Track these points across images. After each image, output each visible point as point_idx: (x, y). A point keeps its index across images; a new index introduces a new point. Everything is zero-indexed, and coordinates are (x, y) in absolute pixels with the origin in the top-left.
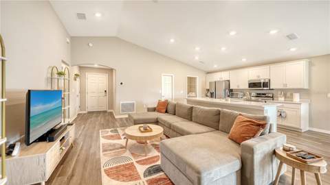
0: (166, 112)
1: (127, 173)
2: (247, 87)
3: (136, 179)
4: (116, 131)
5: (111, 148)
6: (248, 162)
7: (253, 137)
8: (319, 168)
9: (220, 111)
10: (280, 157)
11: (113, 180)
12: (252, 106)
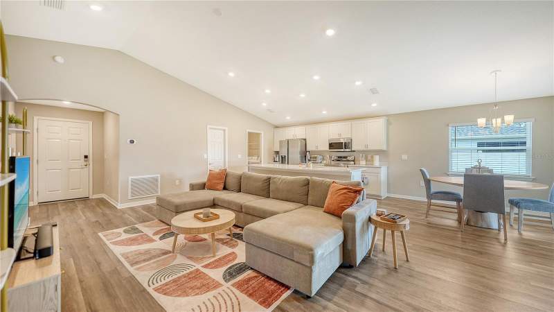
0: (225, 188)
1: (198, 283)
2: (327, 148)
3: (215, 287)
4: (136, 230)
5: (143, 258)
6: (350, 233)
7: (351, 205)
8: (405, 226)
9: (308, 180)
10: (375, 223)
11: (178, 298)
12: (334, 172)
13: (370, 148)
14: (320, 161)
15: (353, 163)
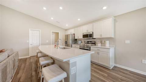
13: (103, 37)
14: (79, 43)
15: (94, 44)
